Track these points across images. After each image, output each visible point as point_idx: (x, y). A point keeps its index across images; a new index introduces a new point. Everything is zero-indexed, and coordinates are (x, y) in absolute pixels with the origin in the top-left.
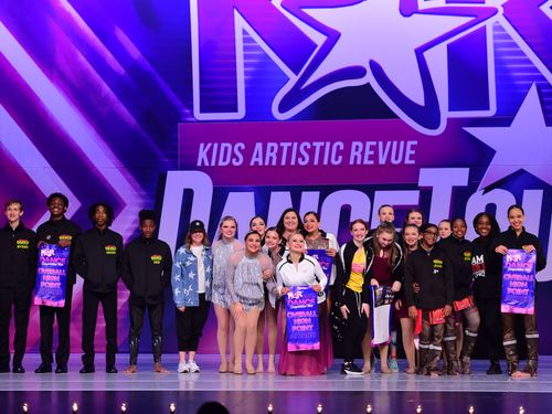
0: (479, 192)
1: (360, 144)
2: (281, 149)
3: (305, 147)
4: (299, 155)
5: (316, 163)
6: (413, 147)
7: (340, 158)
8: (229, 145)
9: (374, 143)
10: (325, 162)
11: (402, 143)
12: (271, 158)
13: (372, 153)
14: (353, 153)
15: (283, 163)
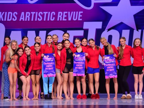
0: (106, 31)
1: (61, 13)
2: (31, 15)
3: (41, 14)
4: (38, 17)
5: (45, 20)
6: (81, 14)
7: (54, 18)
8: (11, 13)
9: (67, 12)
10: (48, 20)
11: (77, 12)
12: (27, 18)
13: (66, 16)
14: (59, 16)
15: (32, 20)
